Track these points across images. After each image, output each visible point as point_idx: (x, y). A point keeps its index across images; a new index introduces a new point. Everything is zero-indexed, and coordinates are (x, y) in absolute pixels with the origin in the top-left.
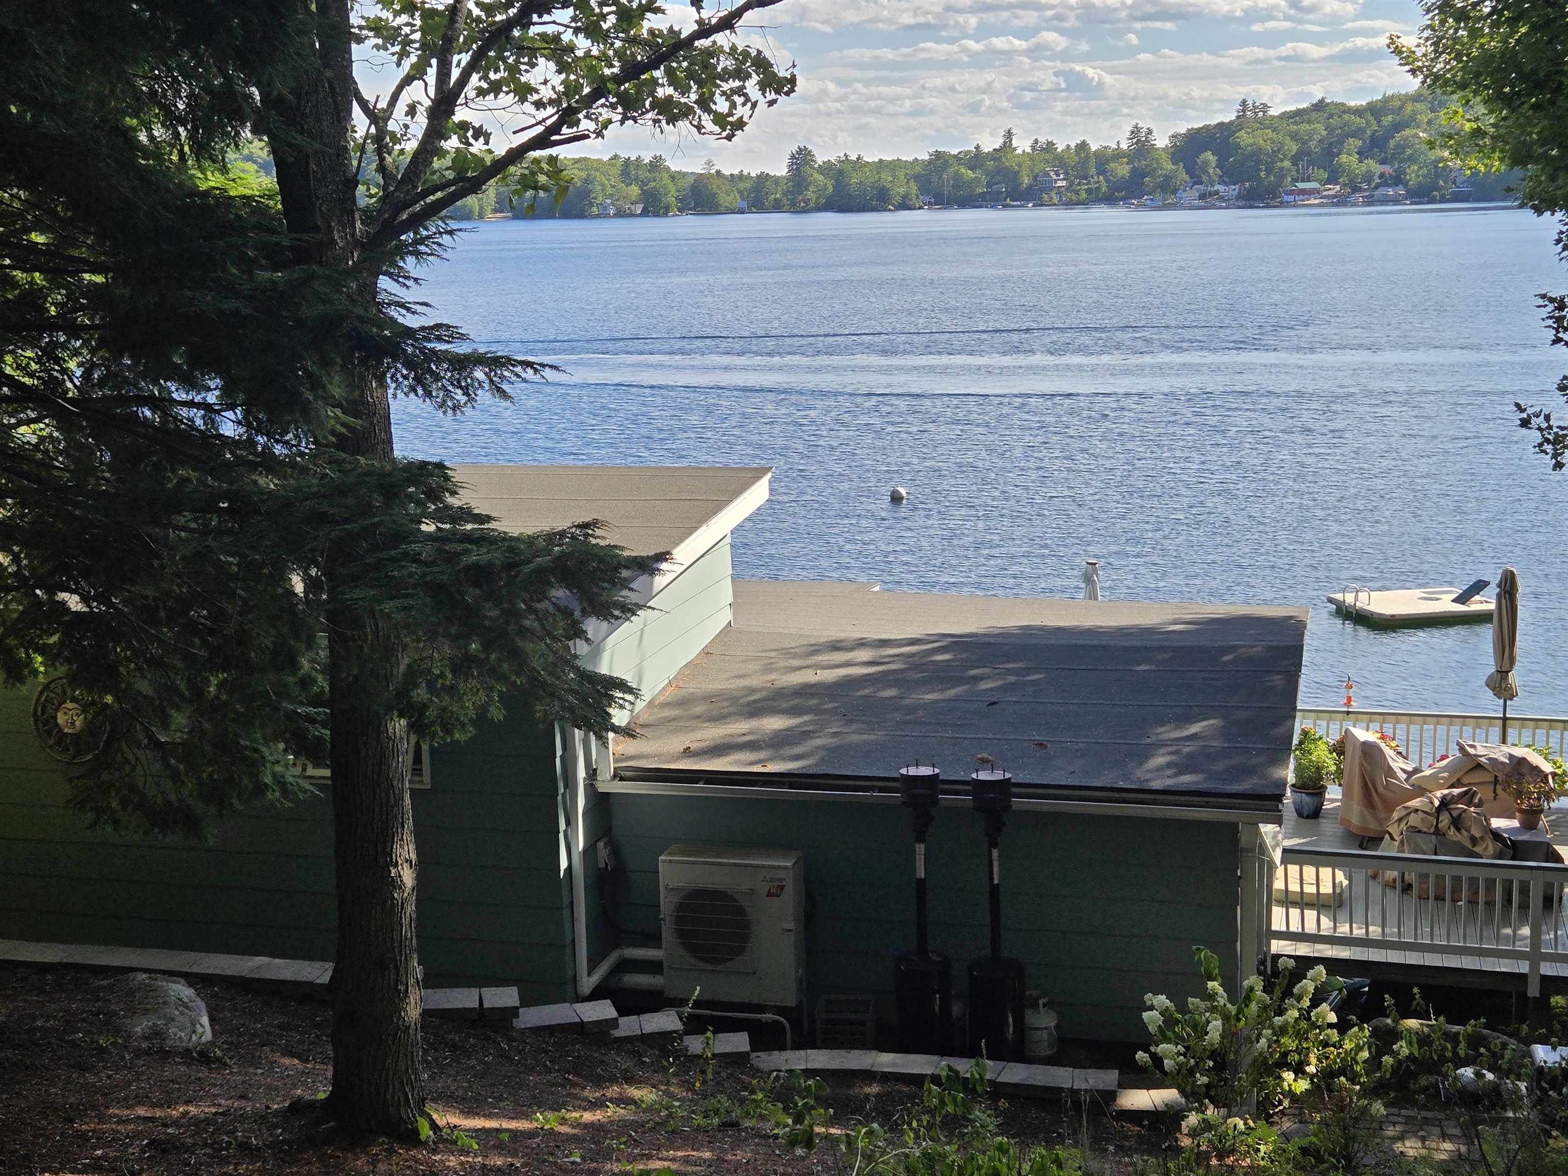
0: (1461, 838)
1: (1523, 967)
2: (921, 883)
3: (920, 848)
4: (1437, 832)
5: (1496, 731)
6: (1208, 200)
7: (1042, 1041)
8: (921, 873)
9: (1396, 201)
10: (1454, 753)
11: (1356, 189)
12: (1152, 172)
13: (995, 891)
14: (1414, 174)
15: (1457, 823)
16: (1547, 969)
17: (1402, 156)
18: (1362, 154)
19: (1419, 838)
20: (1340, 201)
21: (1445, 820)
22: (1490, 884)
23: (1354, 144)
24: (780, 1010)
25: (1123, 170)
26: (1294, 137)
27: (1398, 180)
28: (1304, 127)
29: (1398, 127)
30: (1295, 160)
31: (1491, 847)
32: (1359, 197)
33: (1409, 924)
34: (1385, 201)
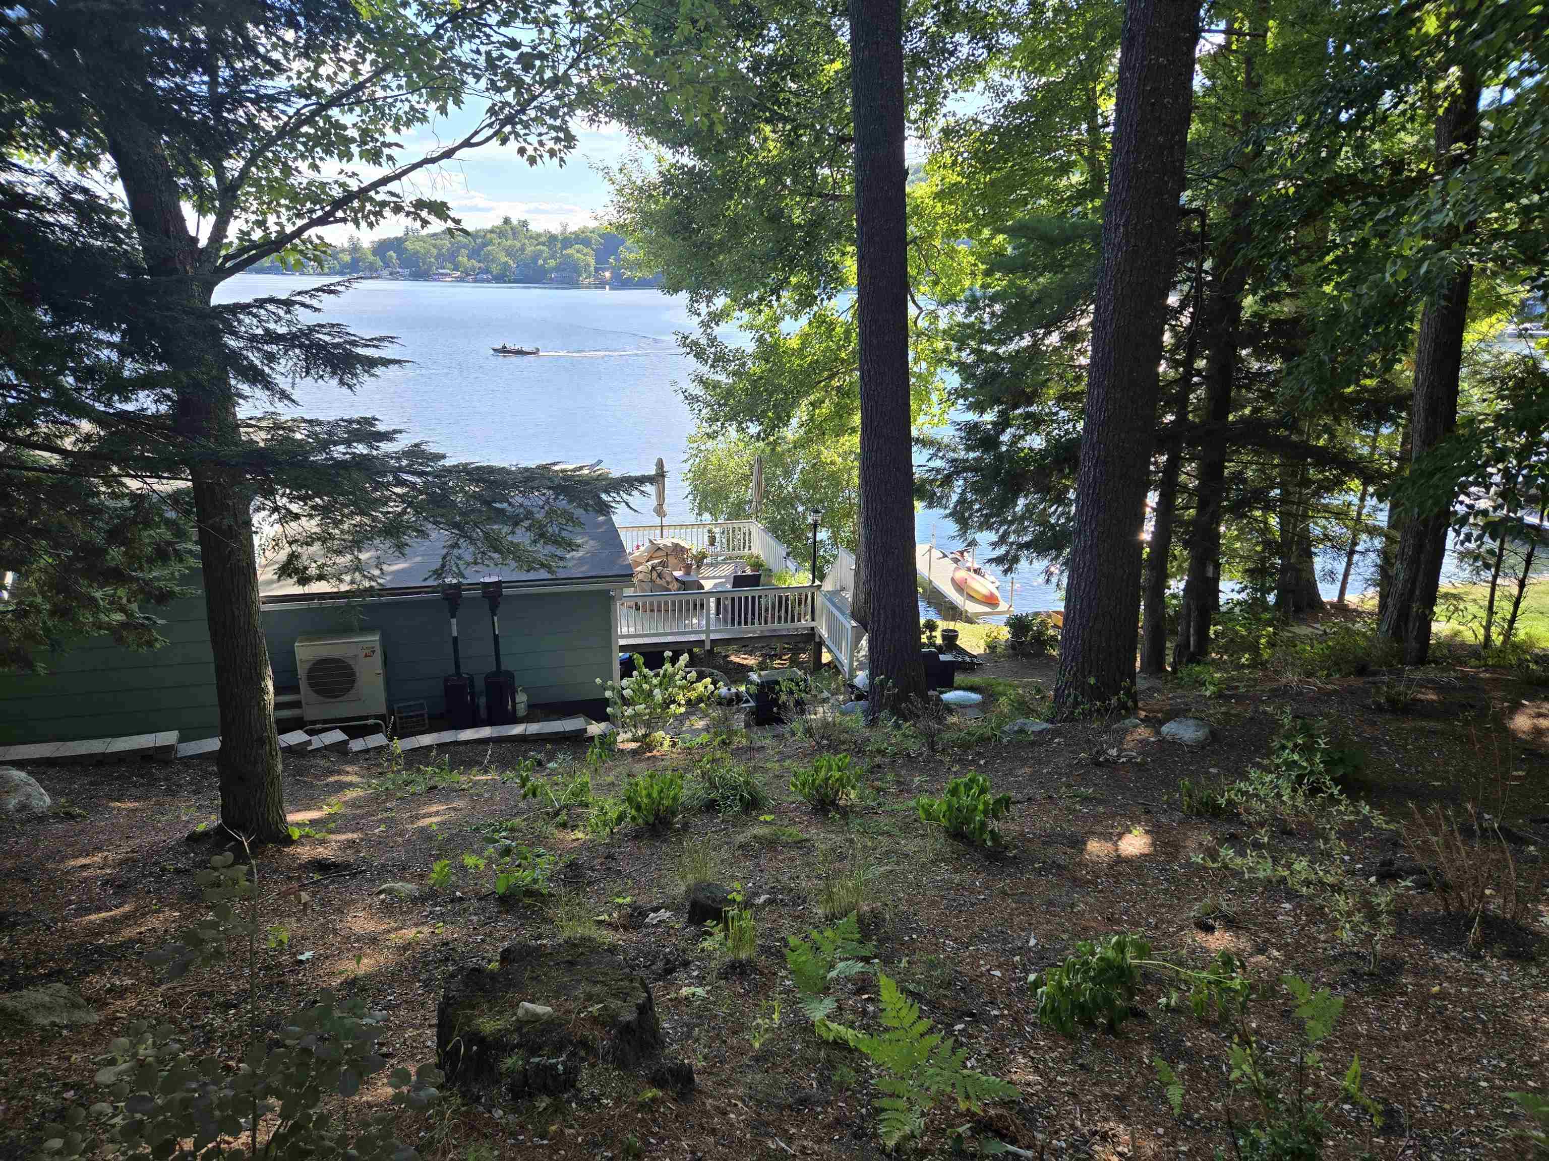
0: (662, 582)
1: (703, 637)
2: (455, 639)
3: (454, 621)
4: (652, 581)
5: (658, 532)
6: (394, 276)
7: (522, 710)
8: (455, 634)
9: (488, 281)
10: (647, 544)
11: (468, 275)
12: (363, 260)
13: (496, 637)
14: (495, 269)
15: (660, 576)
16: (713, 636)
17: (488, 259)
18: (469, 258)
19: (644, 585)
20: (460, 280)
21: (655, 574)
22: (688, 602)
23: (464, 251)
24: (376, 717)
25: (347, 258)
26: (434, 246)
27: (487, 271)
28: (439, 242)
29: (485, 245)
30: (437, 258)
31: (676, 585)
32: (470, 278)
33: (647, 625)
34: (483, 281)
